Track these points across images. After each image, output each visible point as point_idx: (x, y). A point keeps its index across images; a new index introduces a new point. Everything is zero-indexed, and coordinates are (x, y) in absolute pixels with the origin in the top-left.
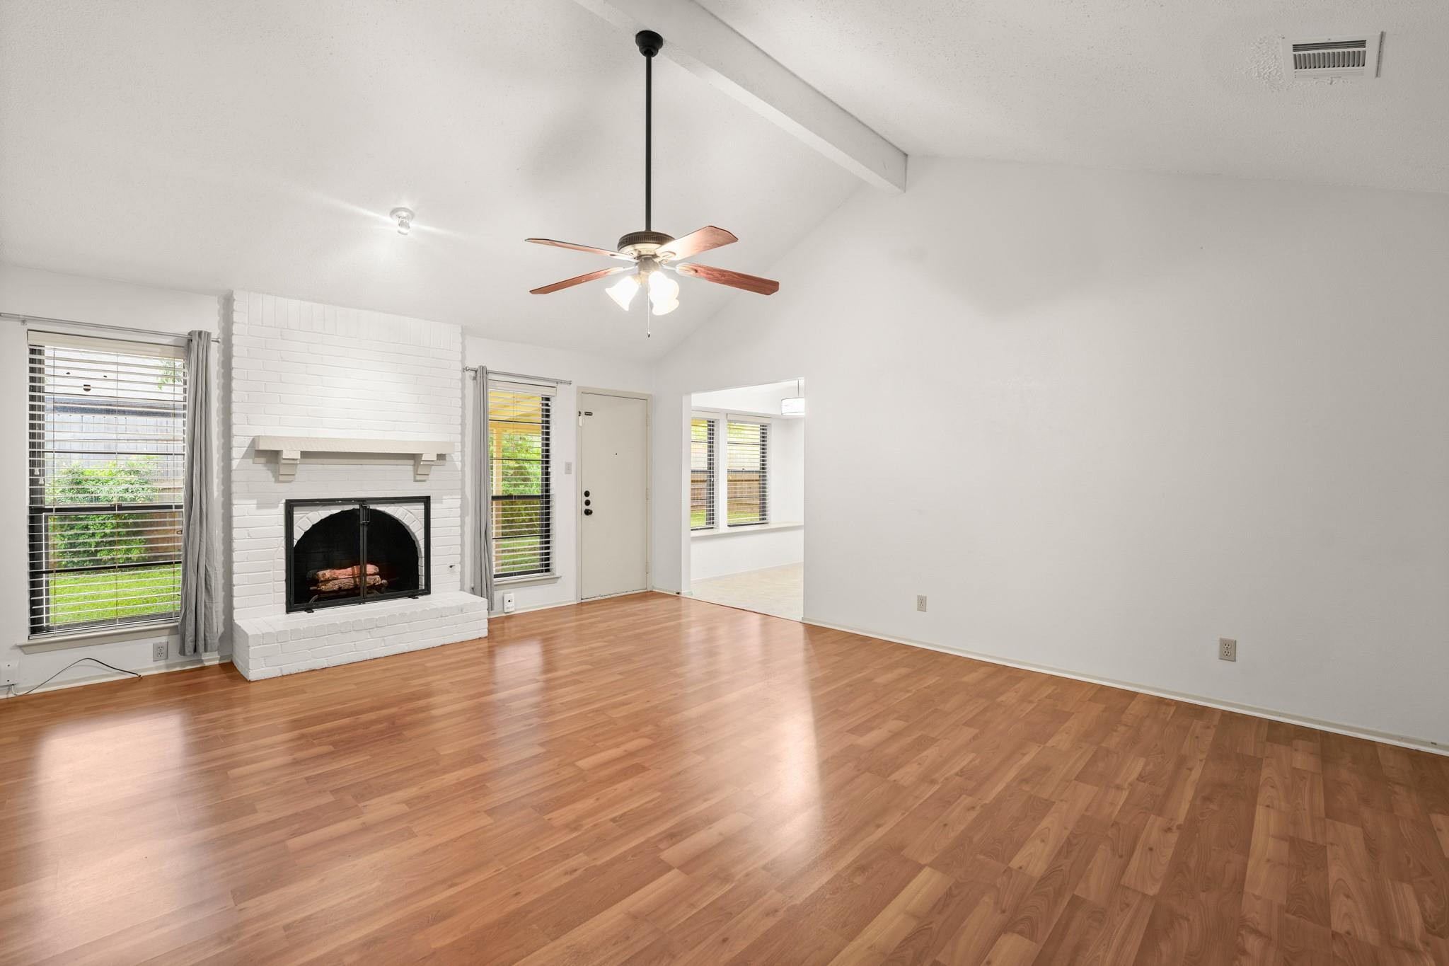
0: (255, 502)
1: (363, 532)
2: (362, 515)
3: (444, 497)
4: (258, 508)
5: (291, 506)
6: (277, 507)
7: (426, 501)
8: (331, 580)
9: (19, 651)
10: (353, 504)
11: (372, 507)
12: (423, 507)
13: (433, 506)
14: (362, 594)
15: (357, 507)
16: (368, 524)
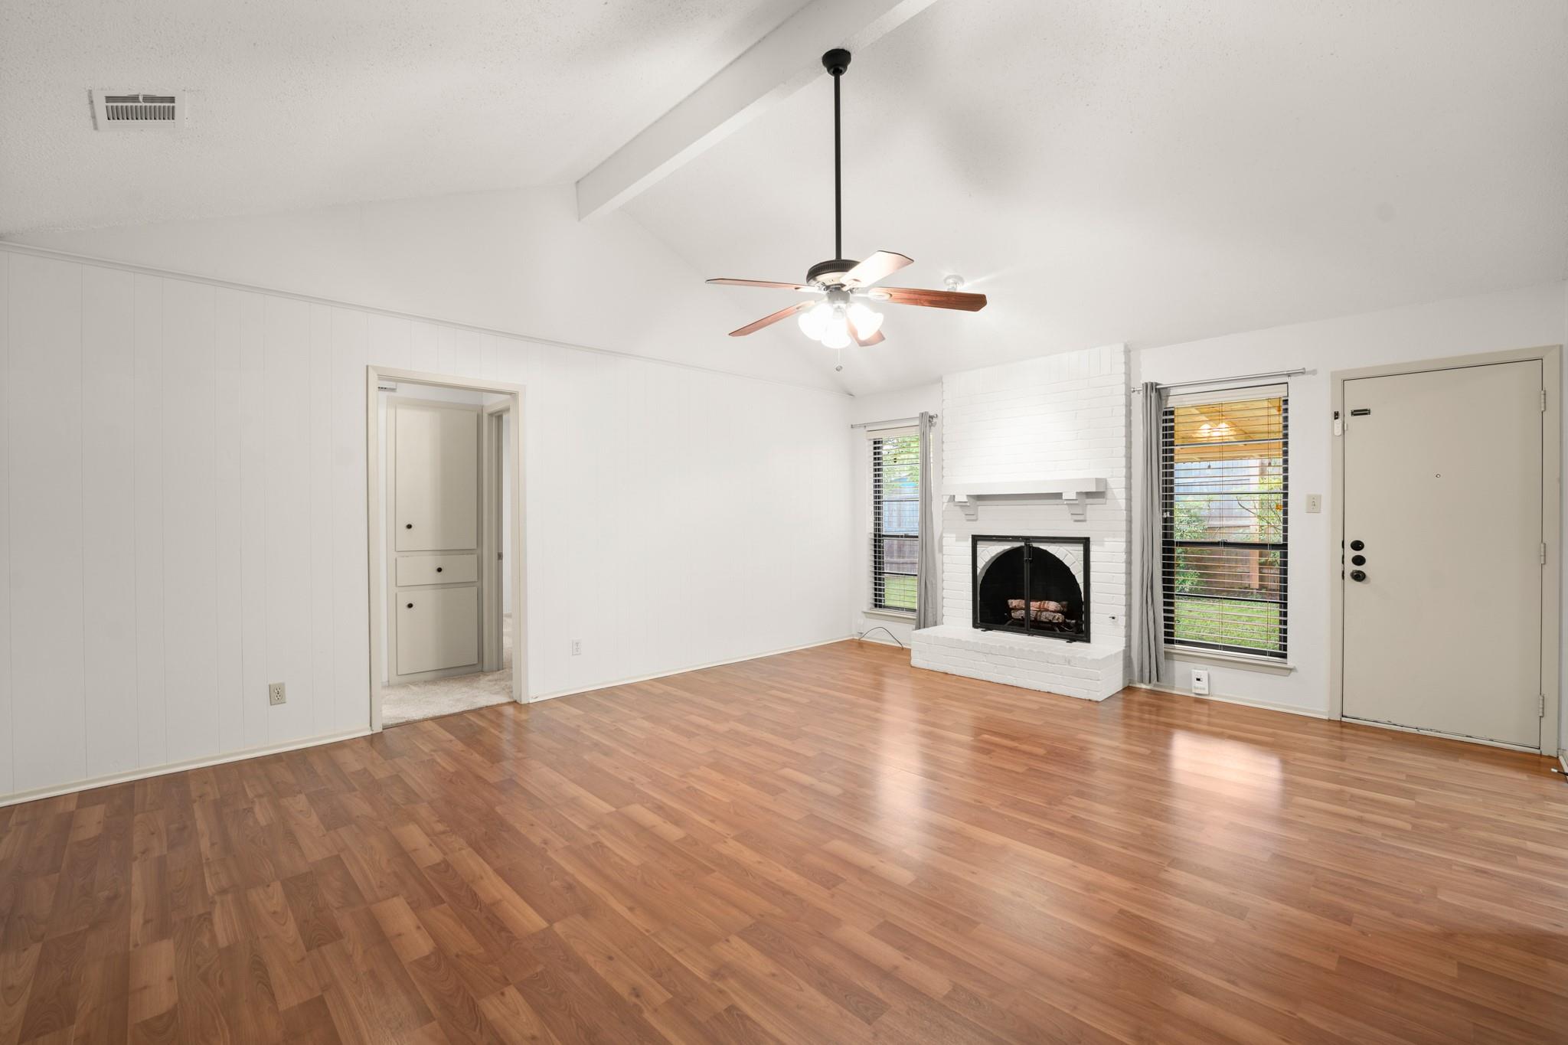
0: (955, 535)
1: (1027, 568)
2: (1025, 551)
3: (1106, 539)
4: (956, 540)
5: (976, 539)
6: (968, 540)
7: (1086, 542)
8: (1019, 609)
9: (863, 615)
10: (1021, 541)
11: (1035, 545)
12: (1082, 548)
13: (1093, 548)
14: (1026, 625)
15: (1023, 544)
16: (1031, 562)
